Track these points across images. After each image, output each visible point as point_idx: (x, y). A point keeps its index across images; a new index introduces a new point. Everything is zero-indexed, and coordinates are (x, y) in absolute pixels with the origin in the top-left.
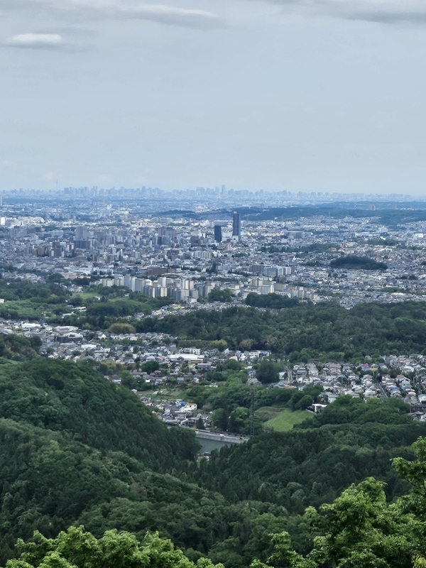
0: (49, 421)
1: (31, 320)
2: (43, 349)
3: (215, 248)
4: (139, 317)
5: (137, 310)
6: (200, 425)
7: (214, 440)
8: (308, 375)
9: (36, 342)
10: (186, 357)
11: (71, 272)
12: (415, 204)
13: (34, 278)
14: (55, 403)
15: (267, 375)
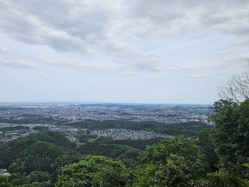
0: (50, 141)
1: (47, 124)
2: (49, 129)
3: (79, 111)
4: (66, 123)
5: (66, 122)
6: (77, 141)
7: (79, 144)
8: (95, 133)
9: (48, 128)
10: (74, 130)
11: (54, 116)
12: (112, 104)
13: (48, 117)
14: (52, 139)
15: (88, 133)
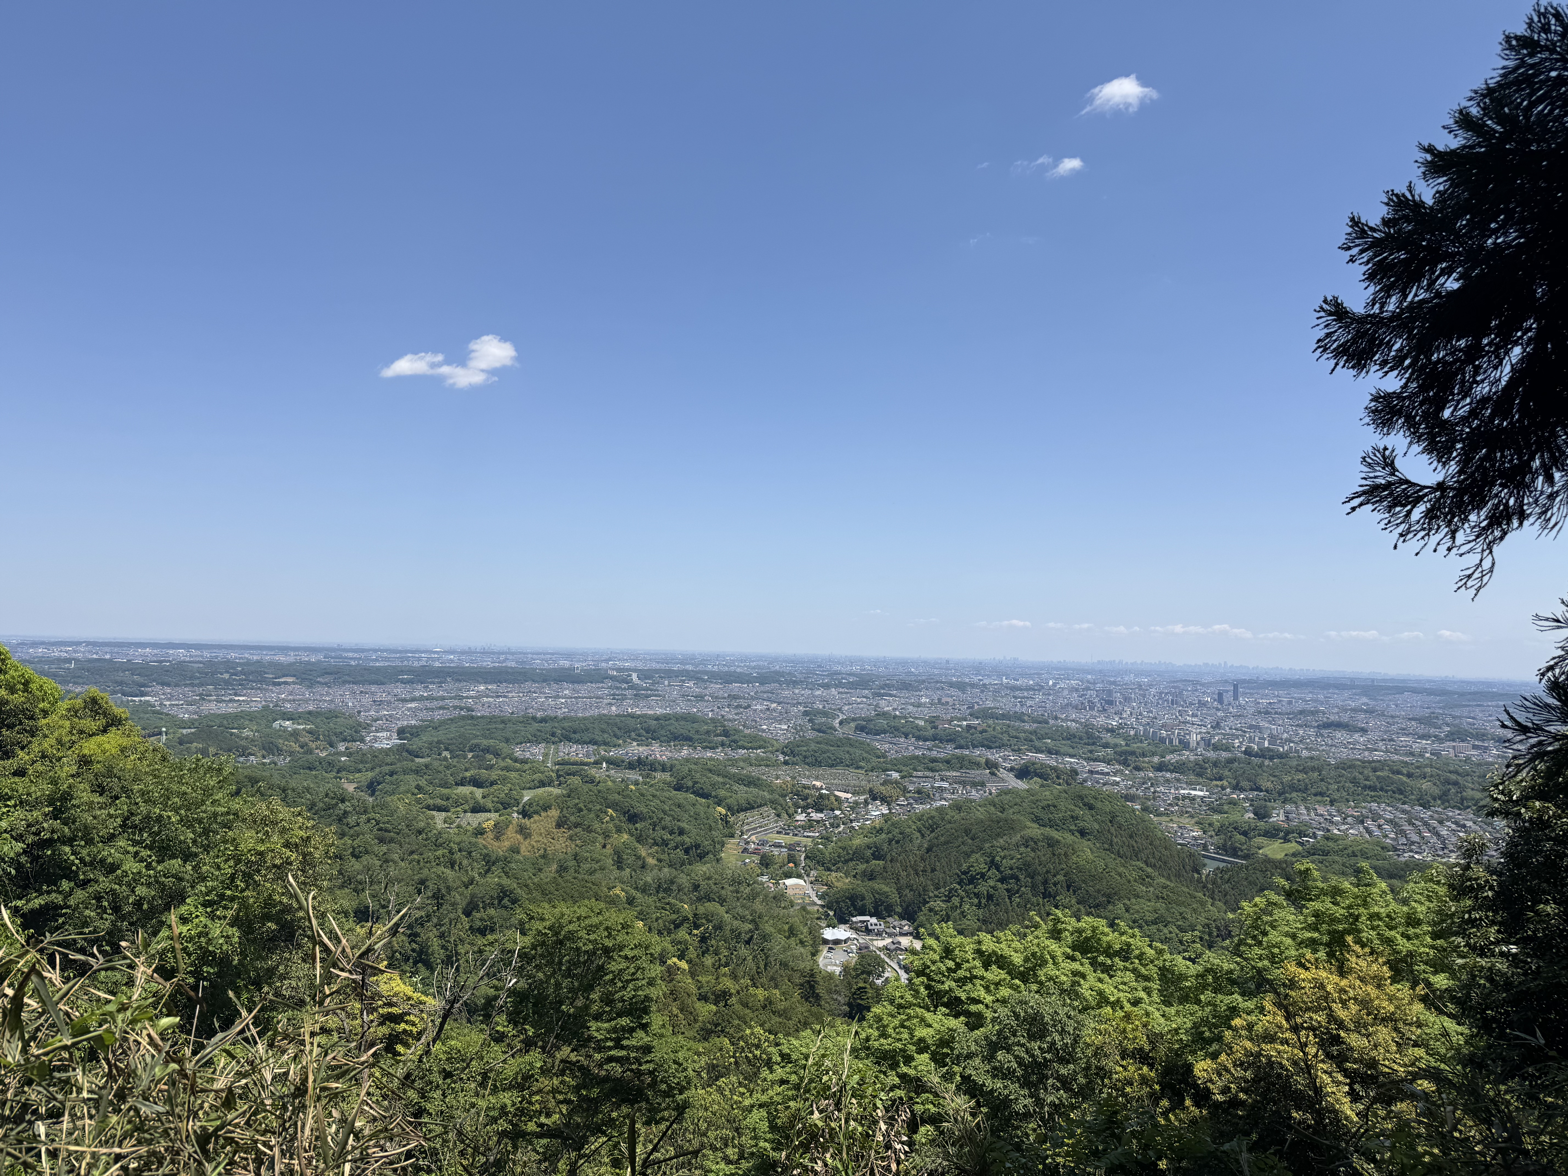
3: (1218, 709)
4: (1156, 759)
5: (1153, 754)
6: (1205, 847)
8: (1298, 814)
9: (1074, 773)
10: (1193, 792)
13: (1074, 726)
